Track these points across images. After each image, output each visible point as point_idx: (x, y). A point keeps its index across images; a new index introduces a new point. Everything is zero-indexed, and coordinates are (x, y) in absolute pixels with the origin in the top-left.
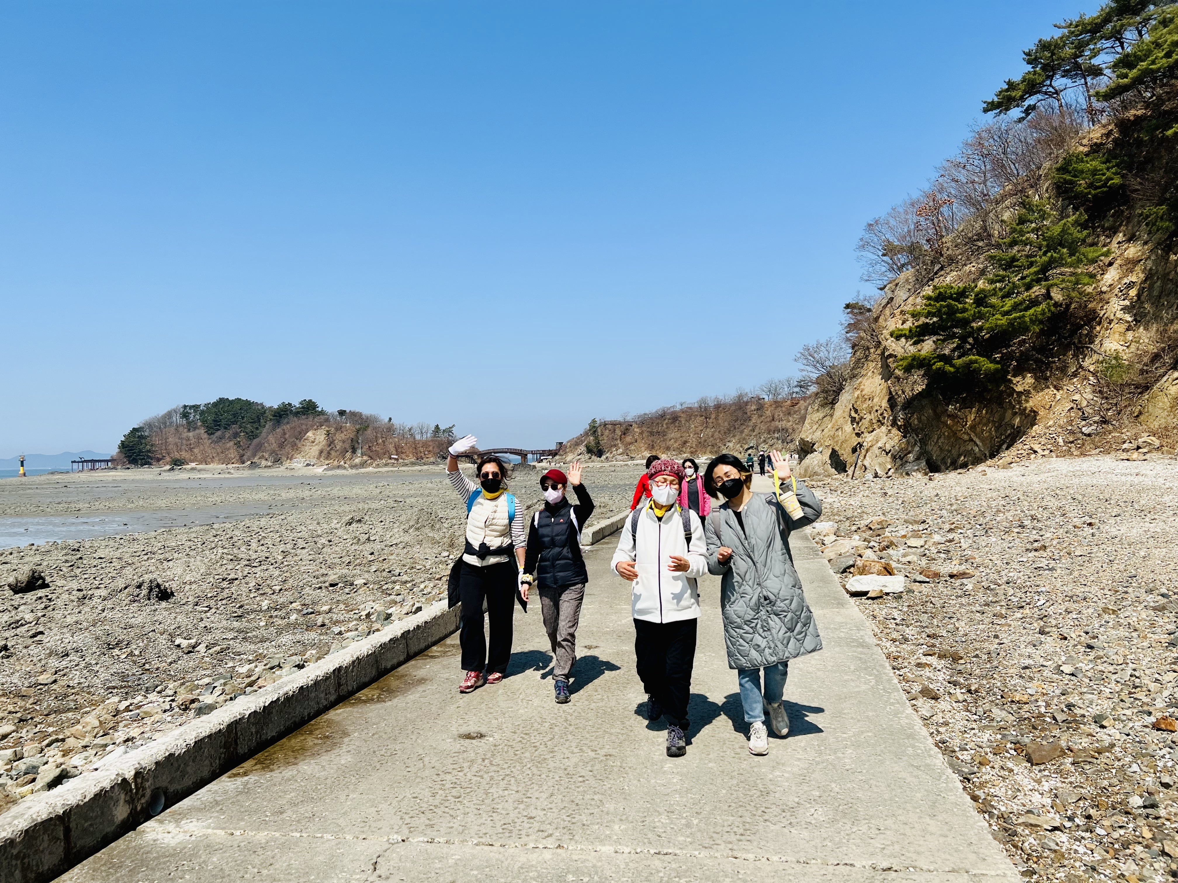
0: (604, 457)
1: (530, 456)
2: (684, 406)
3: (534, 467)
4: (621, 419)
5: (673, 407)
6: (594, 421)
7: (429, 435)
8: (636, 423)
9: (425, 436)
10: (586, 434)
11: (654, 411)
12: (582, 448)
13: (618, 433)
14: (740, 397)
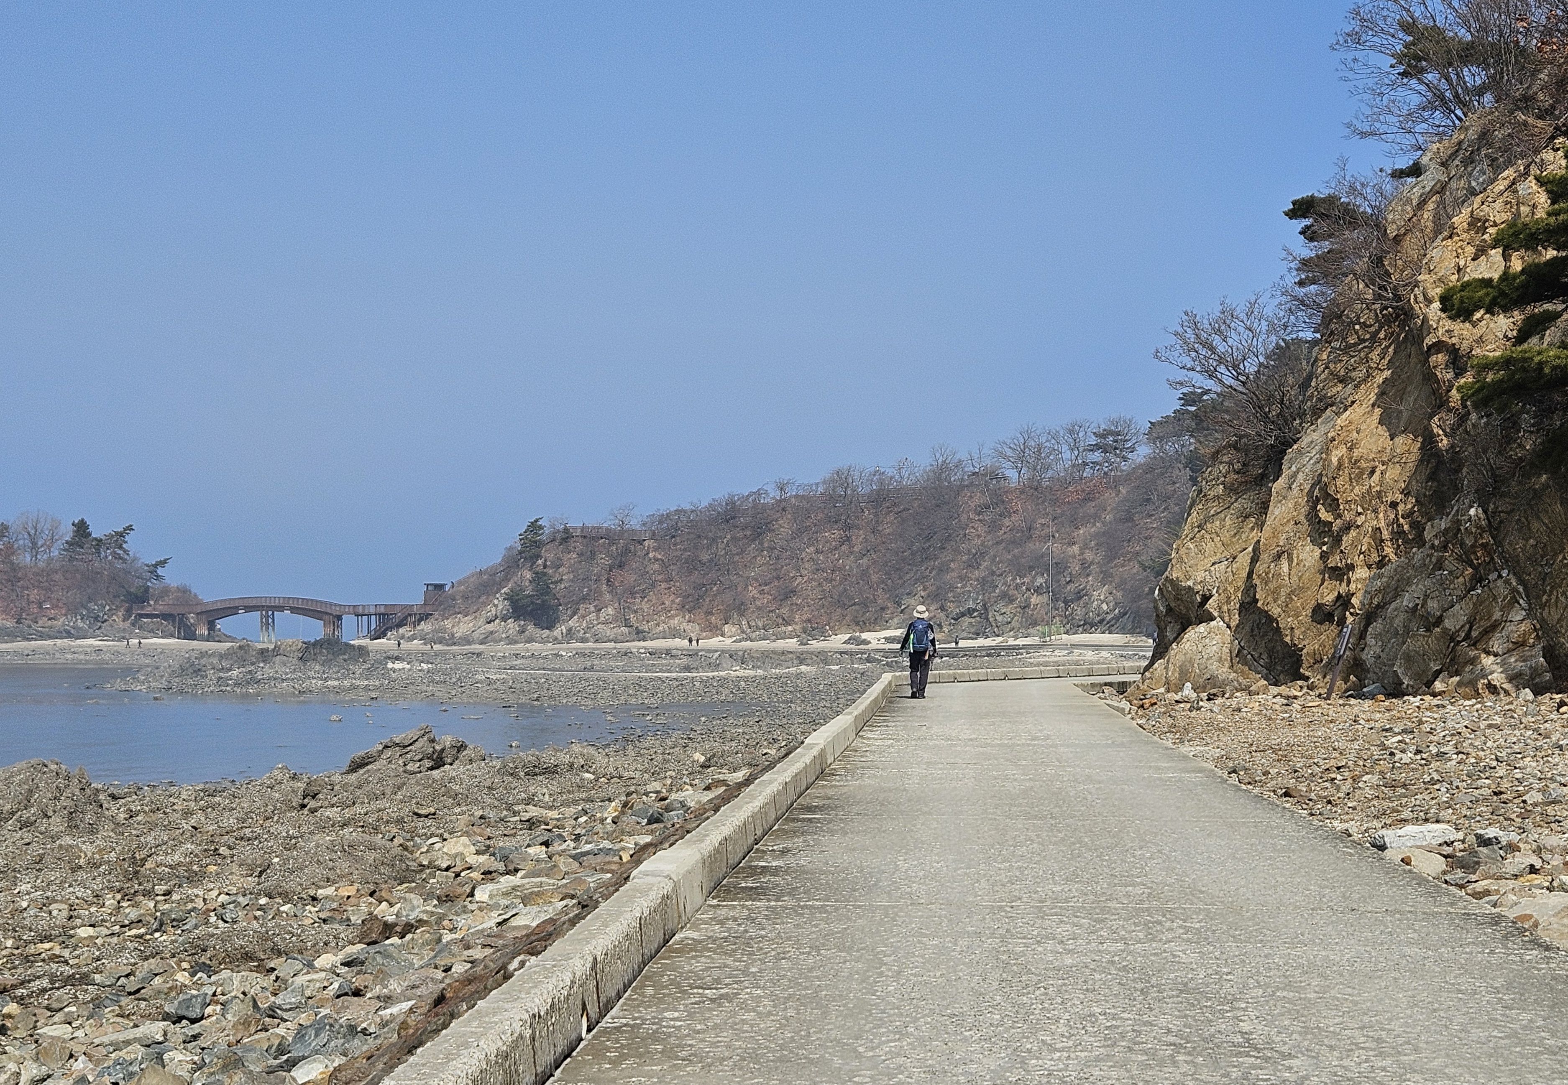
0: (560, 630)
1: (348, 621)
2: (791, 491)
3: (362, 651)
4: (610, 523)
5: (758, 493)
6: (534, 527)
7: (55, 553)
8: (653, 537)
9: (43, 557)
10: (512, 563)
11: (705, 503)
12: (500, 604)
13: (603, 560)
14: (942, 471)
